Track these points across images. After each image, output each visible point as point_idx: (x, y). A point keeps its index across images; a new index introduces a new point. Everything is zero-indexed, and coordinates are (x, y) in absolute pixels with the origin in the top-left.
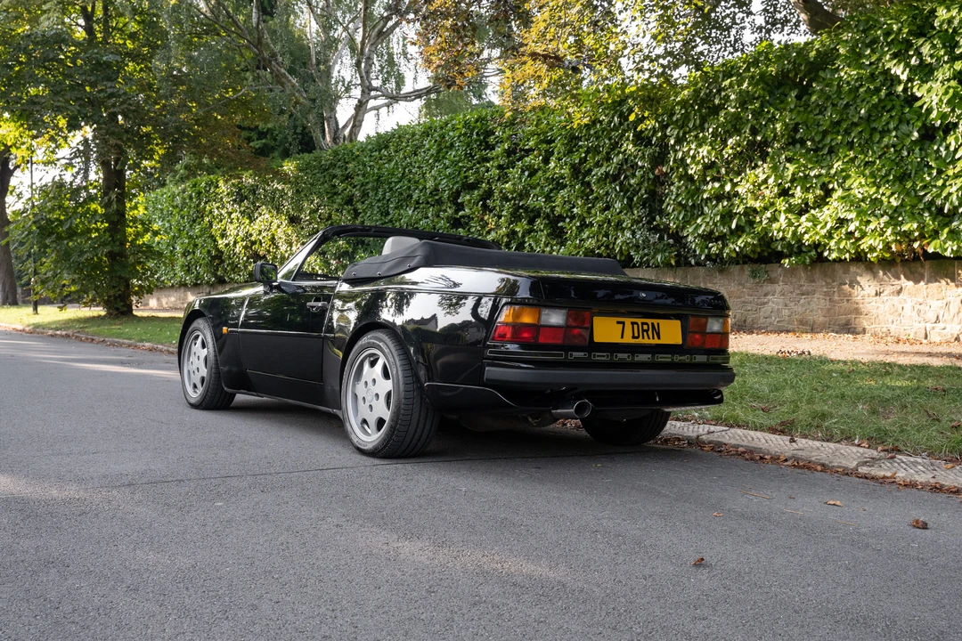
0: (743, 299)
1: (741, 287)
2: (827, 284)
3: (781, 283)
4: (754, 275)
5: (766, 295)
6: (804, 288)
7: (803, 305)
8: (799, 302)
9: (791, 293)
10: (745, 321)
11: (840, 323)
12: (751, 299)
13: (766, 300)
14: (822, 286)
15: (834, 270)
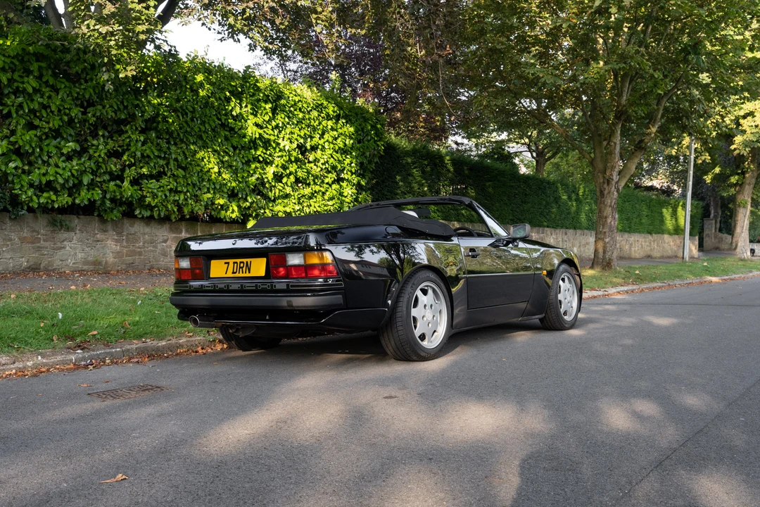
0: (38, 245)
1: (35, 234)
2: (118, 234)
3: (77, 232)
4: (53, 223)
5: (63, 241)
6: (98, 236)
7: (98, 250)
8: (95, 247)
9: (88, 240)
10: (40, 264)
11: (127, 262)
12: (47, 244)
13: (62, 246)
14: (114, 235)
15: (123, 224)
